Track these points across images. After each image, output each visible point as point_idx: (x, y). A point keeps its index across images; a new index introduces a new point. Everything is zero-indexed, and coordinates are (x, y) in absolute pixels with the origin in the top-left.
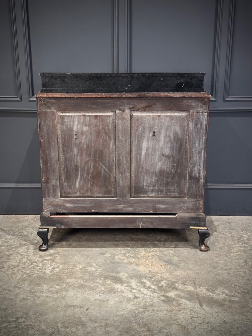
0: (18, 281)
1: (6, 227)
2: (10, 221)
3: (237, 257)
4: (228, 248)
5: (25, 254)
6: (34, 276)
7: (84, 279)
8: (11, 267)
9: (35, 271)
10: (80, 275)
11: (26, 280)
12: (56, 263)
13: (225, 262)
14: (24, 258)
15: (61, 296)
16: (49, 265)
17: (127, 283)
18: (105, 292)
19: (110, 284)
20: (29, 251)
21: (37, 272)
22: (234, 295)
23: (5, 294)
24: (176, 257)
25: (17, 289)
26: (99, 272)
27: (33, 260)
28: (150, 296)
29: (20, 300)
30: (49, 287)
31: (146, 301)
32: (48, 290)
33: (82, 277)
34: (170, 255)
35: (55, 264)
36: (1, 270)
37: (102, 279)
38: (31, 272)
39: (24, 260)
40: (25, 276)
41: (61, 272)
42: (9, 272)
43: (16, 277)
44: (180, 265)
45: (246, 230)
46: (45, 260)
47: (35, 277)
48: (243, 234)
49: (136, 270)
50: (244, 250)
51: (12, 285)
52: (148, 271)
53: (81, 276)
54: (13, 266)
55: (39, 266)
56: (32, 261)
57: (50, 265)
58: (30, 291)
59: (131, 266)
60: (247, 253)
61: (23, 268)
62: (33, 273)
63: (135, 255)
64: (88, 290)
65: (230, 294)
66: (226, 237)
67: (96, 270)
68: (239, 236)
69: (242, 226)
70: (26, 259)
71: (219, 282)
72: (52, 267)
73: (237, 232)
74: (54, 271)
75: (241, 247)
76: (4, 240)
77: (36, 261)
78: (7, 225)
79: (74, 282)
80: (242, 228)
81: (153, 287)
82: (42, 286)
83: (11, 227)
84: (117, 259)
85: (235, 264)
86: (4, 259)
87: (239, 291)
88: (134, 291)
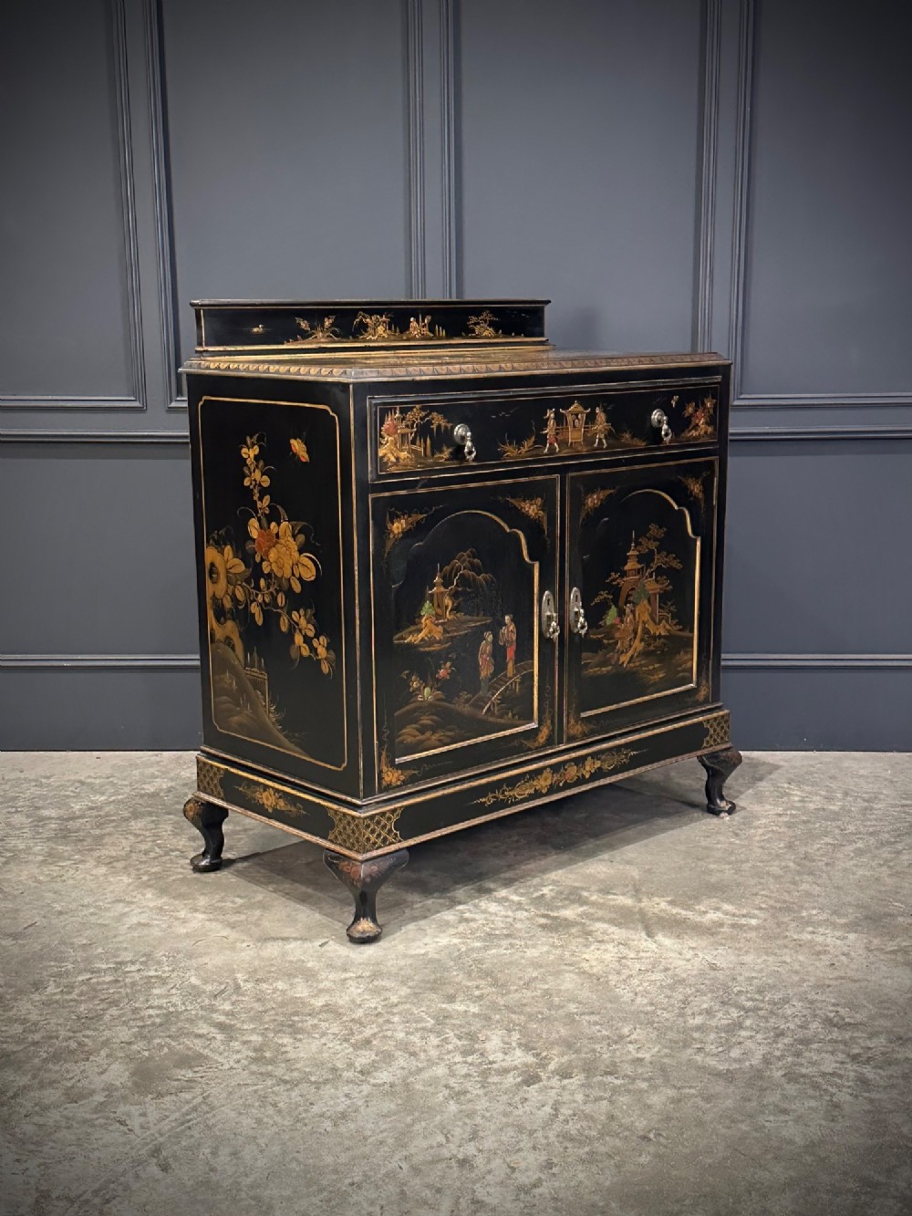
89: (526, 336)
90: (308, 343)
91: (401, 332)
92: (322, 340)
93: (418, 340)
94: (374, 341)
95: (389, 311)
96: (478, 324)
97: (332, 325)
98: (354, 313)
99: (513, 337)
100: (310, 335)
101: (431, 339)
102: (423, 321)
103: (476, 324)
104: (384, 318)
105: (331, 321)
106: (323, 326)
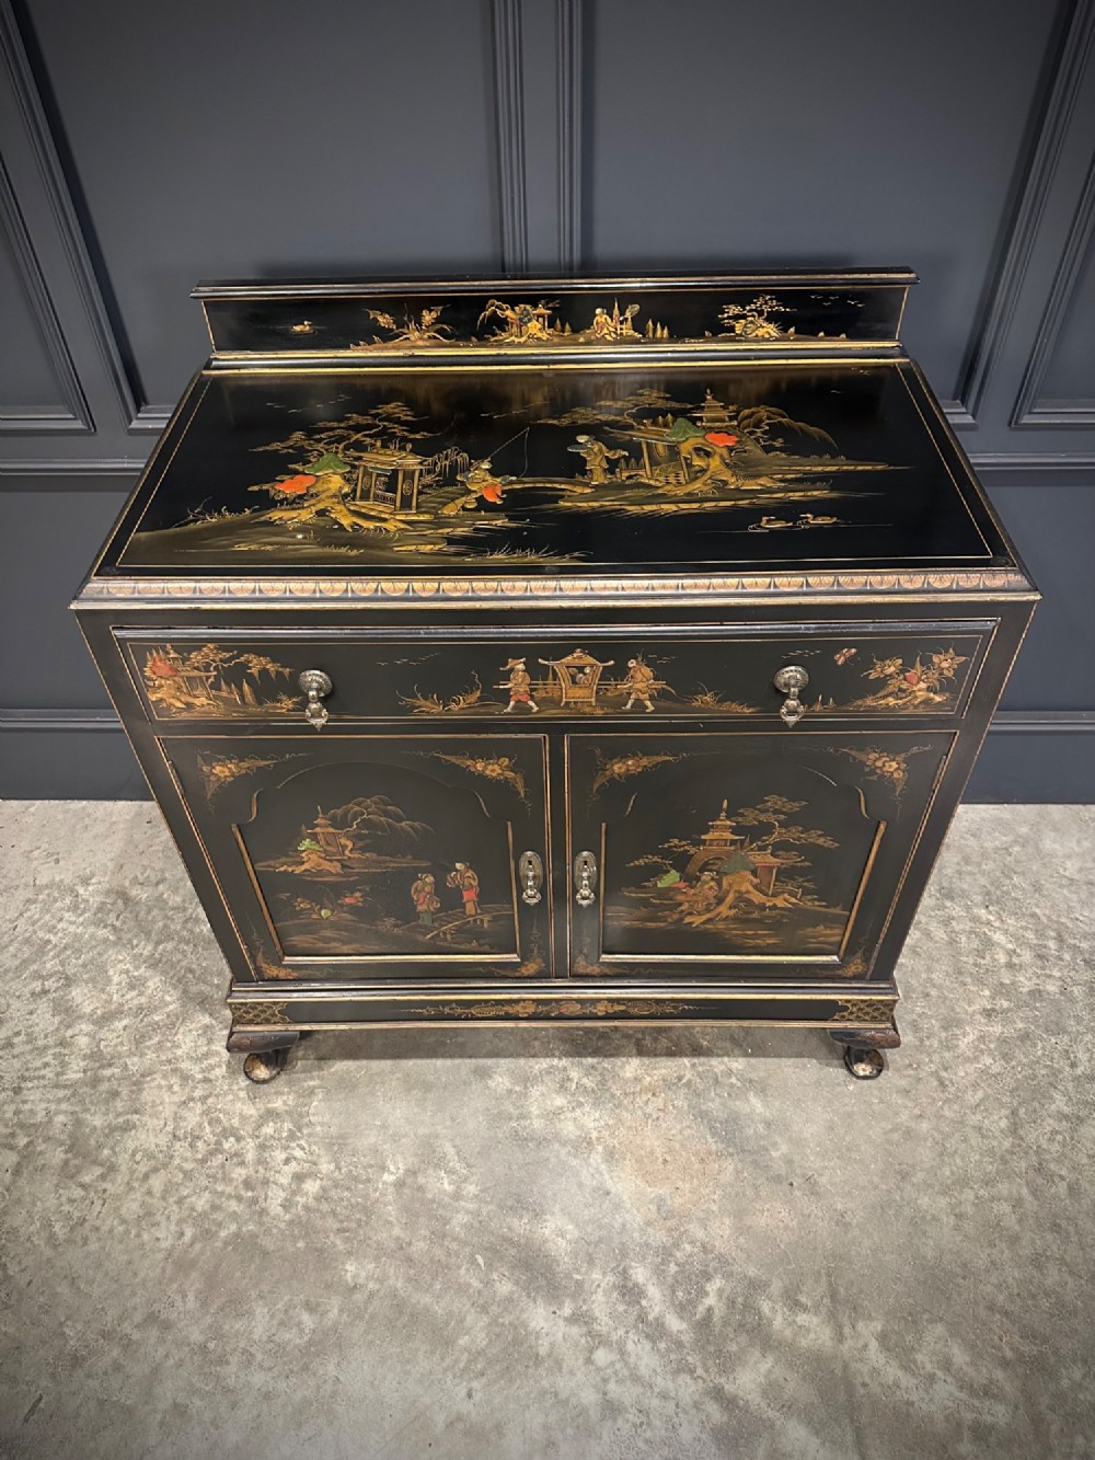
0: (164, 1270)
1: (142, 884)
2: (158, 841)
3: (980, 1094)
4: (945, 1029)
5: (195, 1070)
6: (223, 1234)
7: (410, 1260)
8: (143, 1169)
9: (229, 1197)
10: (397, 1231)
11: (193, 1264)
12: (310, 1135)
13: (936, 1129)
14: (193, 1099)
15: (318, 1388)
16: (280, 1156)
17: (573, 1297)
18: (490, 1363)
19: (510, 1300)
20: (214, 1048)
21: (233, 1206)
22: (991, 1381)
23: (105, 1373)
24: (756, 1094)
25: (154, 1333)
26: (468, 1212)
27: (226, 1113)
28: (664, 1396)
29: (161, 1424)
30: (275, 1322)
31: (649, 1434)
32: (272, 1345)
33: (401, 1248)
34: (734, 1080)
35: (302, 1142)
36: (105, 1191)
37: (480, 1260)
38: (215, 1208)
39: (192, 1118)
40: (189, 1233)
41: (325, 1207)
42: (133, 1200)
43: (158, 1239)
44: (772, 1159)
45: (998, 902)
46: (271, 1114)
47: (226, 1244)
48: (989, 923)
49: (608, 1193)
50: (1003, 1041)
51: (137, 1300)
52: (651, 1202)
53: (398, 1238)
54: (150, 1156)
55: (242, 1163)
56: (219, 1121)
57: (284, 1156)
58: (203, 1348)
59: (589, 1165)
60: (1014, 1063)
61: (188, 1175)
62: (218, 1216)
63: (603, 1082)
64: (424, 1348)
65: (971, 1371)
66: (931, 944)
67: (457, 1196)
68: (975, 944)
69: (983, 873)
70: (199, 1108)
71: (925, 1283)
72: (294, 1167)
73: (968, 908)
74: (298, 1198)
75: (989, 1013)
76: (127, 972)
77: (236, 1122)
78: (145, 868)
79: (372, 1286)
80: (983, 881)
81: (675, 1324)
82: (250, 1313)
83: (157, 884)
84: (534, 1110)
85: (975, 1140)
86: (119, 1105)
87: (1009, 1354)
88: (601, 1356)
89: (851, 337)
90: (394, 348)
91: (575, 331)
92: (420, 343)
93: (609, 343)
94: (520, 345)
95: (551, 298)
96: (744, 317)
97: (438, 320)
98: (481, 303)
99: (821, 340)
100: (398, 336)
101: (637, 342)
102: (622, 313)
103: (737, 317)
104: (541, 310)
105: (434, 315)
106: (419, 322)
